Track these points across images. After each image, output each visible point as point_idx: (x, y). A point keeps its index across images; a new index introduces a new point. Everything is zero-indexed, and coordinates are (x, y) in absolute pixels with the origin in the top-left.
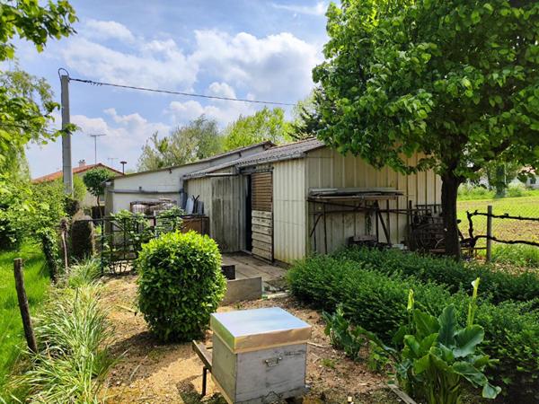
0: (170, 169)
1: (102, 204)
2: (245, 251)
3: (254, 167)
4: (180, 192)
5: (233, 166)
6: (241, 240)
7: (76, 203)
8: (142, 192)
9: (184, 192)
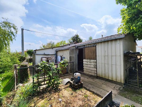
0: (52, 48)
1: (32, 58)
2: (78, 71)
3: (84, 46)
4: (55, 54)
5: (75, 46)
6: (77, 68)
7: (25, 58)
8: (45, 54)
9: (56, 55)
